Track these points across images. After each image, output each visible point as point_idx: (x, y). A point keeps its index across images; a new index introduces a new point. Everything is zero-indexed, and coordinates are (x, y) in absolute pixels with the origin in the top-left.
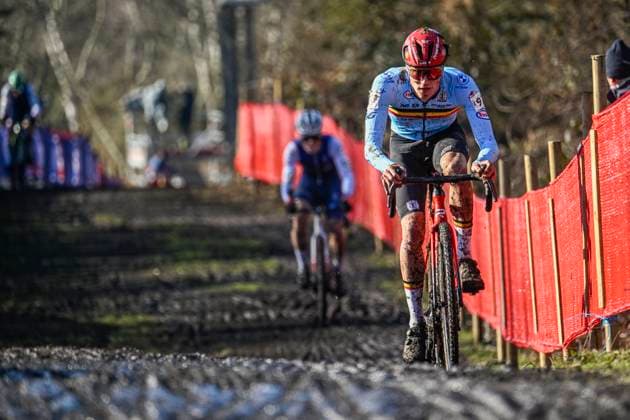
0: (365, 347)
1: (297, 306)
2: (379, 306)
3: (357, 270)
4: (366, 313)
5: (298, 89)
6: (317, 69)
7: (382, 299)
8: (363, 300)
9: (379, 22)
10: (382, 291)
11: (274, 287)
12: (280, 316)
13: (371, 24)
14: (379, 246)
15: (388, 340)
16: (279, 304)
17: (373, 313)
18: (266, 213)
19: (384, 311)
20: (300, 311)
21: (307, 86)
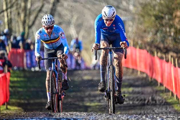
0: (156, 111)
1: (138, 100)
2: (159, 100)
3: (153, 91)
4: (156, 102)
5: (137, 43)
6: (142, 38)
7: (160, 98)
8: (155, 99)
9: (158, 25)
10: (160, 96)
11: (131, 95)
12: (133, 103)
13: (157, 26)
14: (159, 84)
15: (162, 109)
16: (133, 100)
17: (158, 102)
18: (129, 76)
19: (161, 101)
20: (139, 101)
21: (140, 42)
